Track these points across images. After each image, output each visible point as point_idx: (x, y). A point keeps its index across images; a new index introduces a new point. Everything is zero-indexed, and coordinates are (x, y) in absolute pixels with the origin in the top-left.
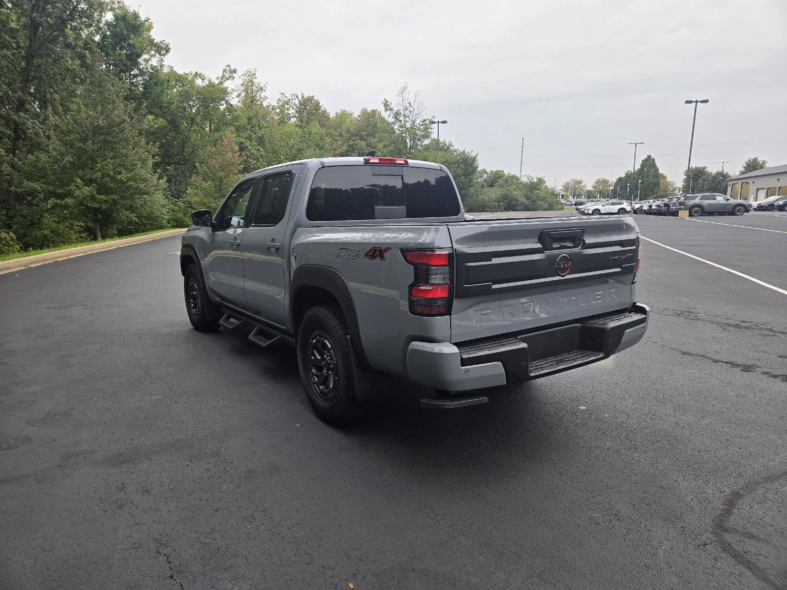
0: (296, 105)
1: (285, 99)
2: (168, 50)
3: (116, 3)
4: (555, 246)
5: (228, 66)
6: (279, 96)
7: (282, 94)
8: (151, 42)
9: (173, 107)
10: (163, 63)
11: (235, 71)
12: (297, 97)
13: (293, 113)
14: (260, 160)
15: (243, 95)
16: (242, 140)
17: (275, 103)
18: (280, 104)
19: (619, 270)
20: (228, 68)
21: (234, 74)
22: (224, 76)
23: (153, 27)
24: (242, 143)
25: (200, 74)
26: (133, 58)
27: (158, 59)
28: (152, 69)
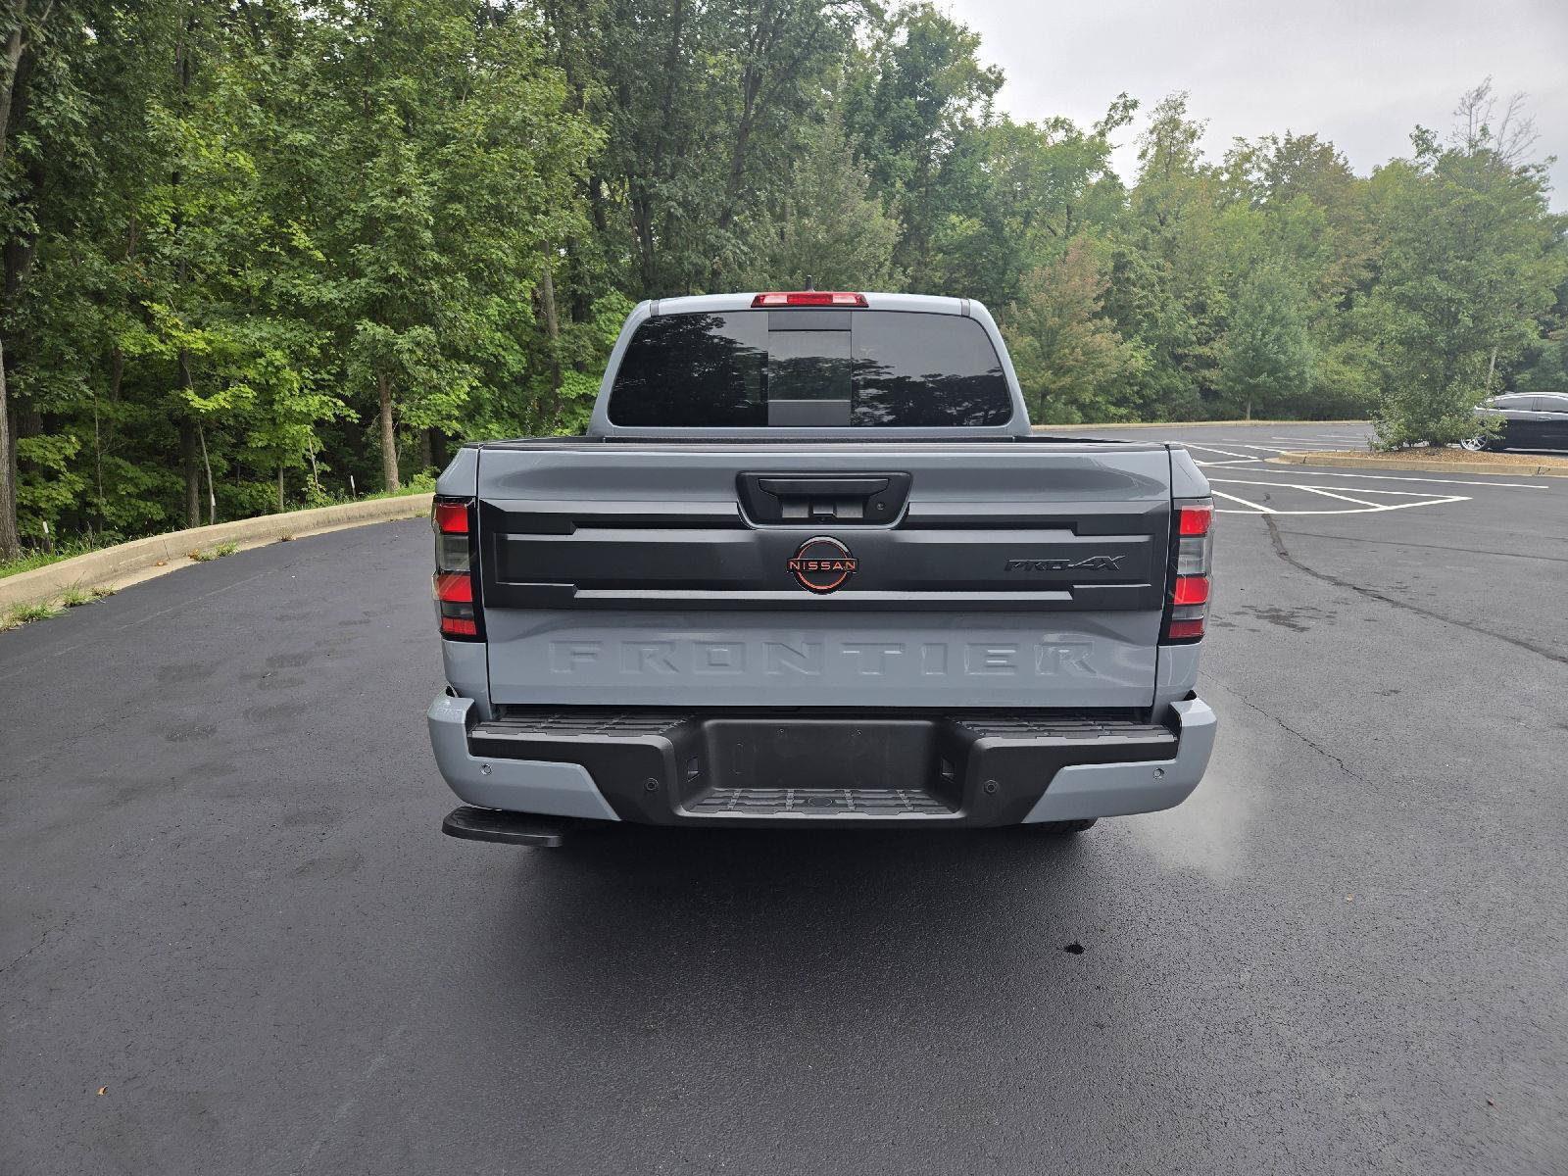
0: (1269, 161)
1: (1246, 150)
2: (999, 82)
3: (920, 9)
4: (787, 513)
5: (1124, 95)
6: (1232, 145)
7: (1241, 139)
8: (971, 72)
9: (990, 194)
10: (992, 110)
11: (1135, 105)
12: (1275, 142)
13: (1259, 179)
14: (1157, 288)
15: (1152, 152)
16: (1124, 248)
17: (1218, 162)
18: (1232, 162)
19: (1065, 596)
20: (1122, 101)
21: (1131, 111)
22: (1110, 117)
23: (979, 43)
24: (1122, 255)
25: (1064, 122)
26: (930, 111)
27: (983, 103)
28: (962, 124)
